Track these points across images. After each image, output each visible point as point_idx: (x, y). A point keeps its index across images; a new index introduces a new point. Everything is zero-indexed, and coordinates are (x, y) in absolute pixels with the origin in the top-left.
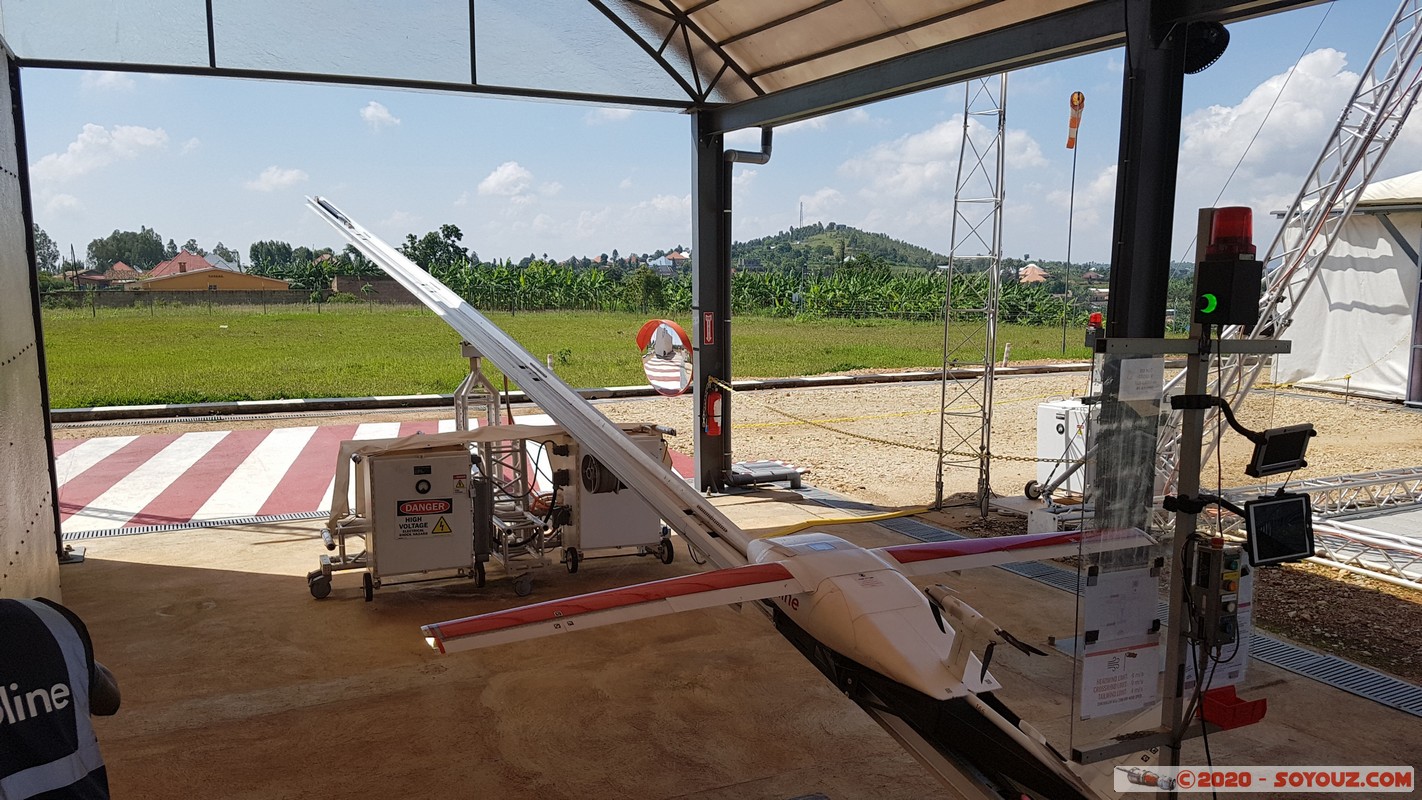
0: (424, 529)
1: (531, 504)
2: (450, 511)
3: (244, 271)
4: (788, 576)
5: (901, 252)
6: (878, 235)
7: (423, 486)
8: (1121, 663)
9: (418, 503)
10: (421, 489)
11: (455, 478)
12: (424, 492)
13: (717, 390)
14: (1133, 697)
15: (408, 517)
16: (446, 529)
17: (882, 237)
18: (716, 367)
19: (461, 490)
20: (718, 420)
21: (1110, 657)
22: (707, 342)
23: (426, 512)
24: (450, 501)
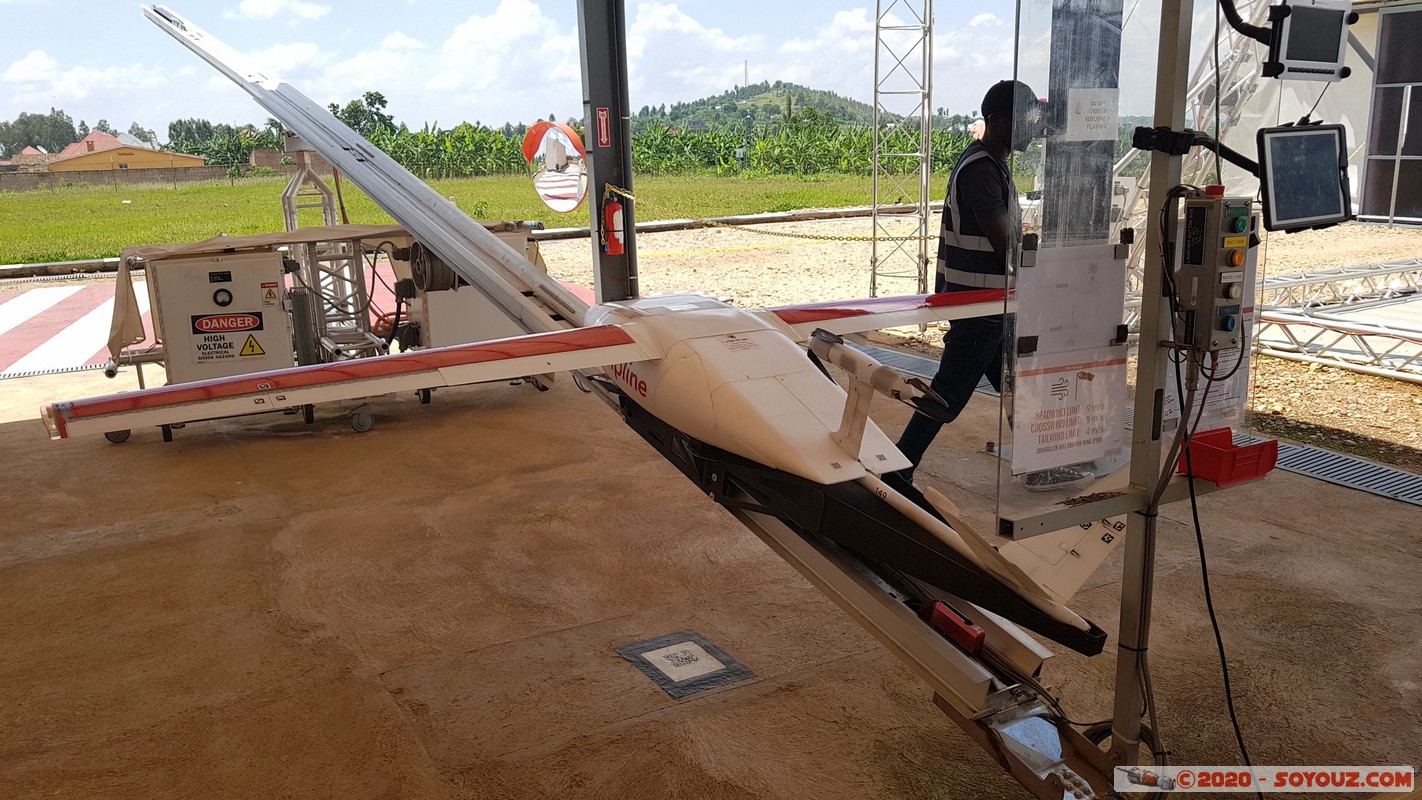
0: (229, 349)
1: (373, 324)
2: (260, 327)
3: (158, 148)
4: (628, 340)
5: (850, 110)
6: (825, 93)
7: (222, 297)
8: (1071, 388)
9: (218, 317)
10: (220, 300)
11: (263, 286)
12: (224, 304)
13: (616, 199)
14: (1088, 442)
15: (206, 335)
16: (257, 350)
17: (830, 95)
18: (615, 174)
19: (272, 301)
20: (620, 236)
21: (1055, 378)
22: (602, 143)
23: (229, 329)
24: (259, 315)
